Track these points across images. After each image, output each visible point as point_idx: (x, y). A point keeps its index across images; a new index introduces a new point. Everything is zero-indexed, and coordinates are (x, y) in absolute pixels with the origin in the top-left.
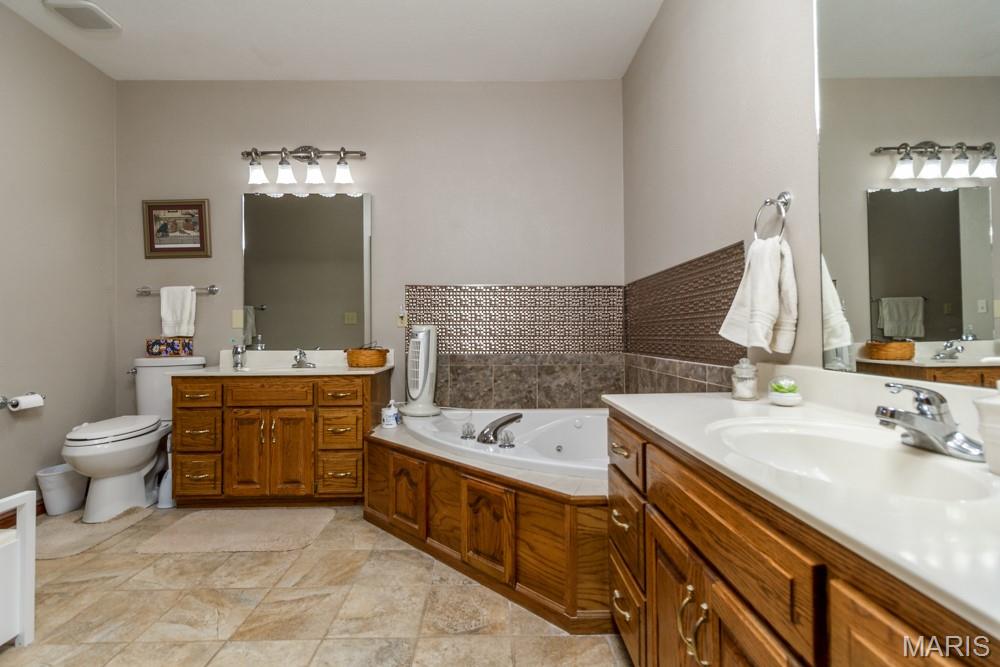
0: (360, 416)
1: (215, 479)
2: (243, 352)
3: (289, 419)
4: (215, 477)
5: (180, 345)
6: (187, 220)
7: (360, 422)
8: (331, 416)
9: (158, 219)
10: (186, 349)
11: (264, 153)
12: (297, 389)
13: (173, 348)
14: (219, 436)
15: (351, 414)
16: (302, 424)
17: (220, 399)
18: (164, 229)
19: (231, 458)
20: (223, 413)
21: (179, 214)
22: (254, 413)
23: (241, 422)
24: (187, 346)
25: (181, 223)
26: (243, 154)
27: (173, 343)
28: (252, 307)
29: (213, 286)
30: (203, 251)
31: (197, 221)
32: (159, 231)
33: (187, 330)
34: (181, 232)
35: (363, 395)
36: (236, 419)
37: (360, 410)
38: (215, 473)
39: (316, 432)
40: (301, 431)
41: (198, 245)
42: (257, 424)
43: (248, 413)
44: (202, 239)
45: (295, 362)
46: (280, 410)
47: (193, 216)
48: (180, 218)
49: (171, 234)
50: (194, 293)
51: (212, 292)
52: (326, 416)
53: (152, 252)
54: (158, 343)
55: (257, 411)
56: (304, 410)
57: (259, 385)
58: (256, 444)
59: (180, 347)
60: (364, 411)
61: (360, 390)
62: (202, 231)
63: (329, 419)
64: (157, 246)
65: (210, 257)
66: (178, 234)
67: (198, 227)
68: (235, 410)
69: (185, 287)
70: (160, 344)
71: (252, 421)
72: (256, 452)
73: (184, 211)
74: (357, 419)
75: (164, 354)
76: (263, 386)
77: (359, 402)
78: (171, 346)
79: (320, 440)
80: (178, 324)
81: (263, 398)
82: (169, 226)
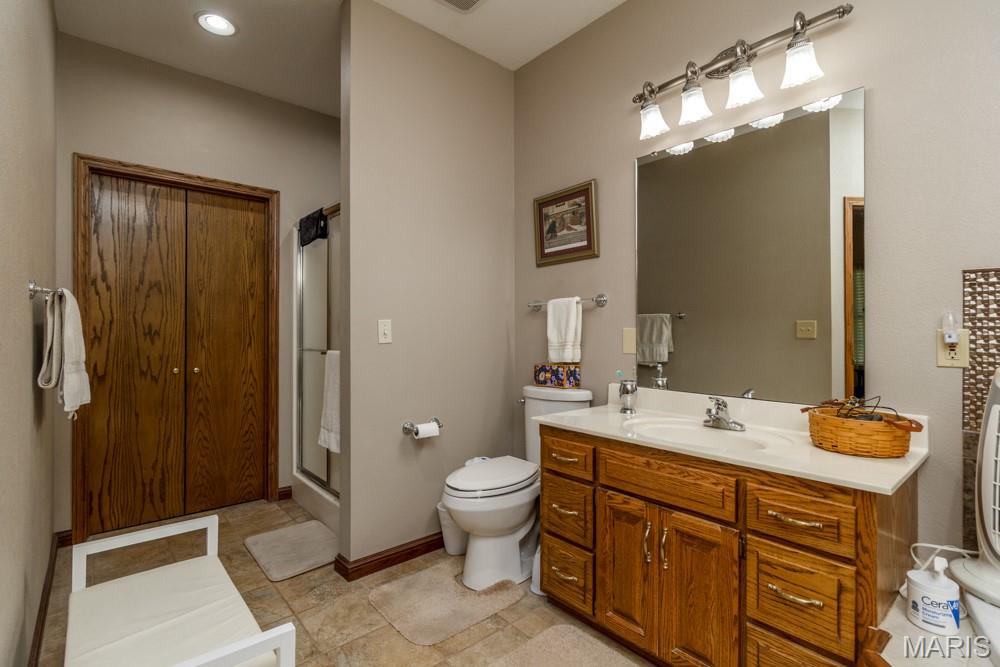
0: (850, 584)
1: (584, 589)
2: (634, 391)
3: (690, 536)
4: (585, 586)
5: (565, 374)
6: (574, 213)
7: (849, 598)
8: (775, 558)
9: (547, 217)
10: (572, 379)
11: (662, 88)
12: (706, 484)
13: (558, 378)
14: (590, 525)
15: (822, 571)
16: (714, 552)
17: (590, 468)
18: (553, 229)
19: (604, 568)
20: (595, 491)
21: (566, 207)
22: (636, 505)
23: (618, 515)
24: (572, 374)
25: (568, 217)
26: (634, 101)
27: (557, 370)
28: (668, 315)
29: (602, 296)
30: (589, 252)
31: (584, 211)
32: (548, 232)
33: (572, 354)
34: (570, 229)
35: (858, 536)
36: (611, 508)
37: (850, 569)
38: (585, 579)
39: (742, 578)
40: (713, 565)
41: (585, 243)
42: (639, 526)
43: (625, 502)
44: (590, 234)
45: (707, 418)
46: (676, 514)
47: (580, 205)
48: (566, 212)
49: (559, 234)
50: (580, 307)
51: (600, 304)
52: (764, 554)
53: (544, 259)
54: (543, 369)
55: (639, 504)
56: (718, 527)
57: (644, 460)
58: (638, 560)
59: (564, 377)
60: (858, 573)
61: (848, 523)
62: (589, 224)
63: (768, 563)
64: (547, 251)
65: (597, 256)
66: (565, 232)
67: (584, 220)
68: (610, 492)
69: (571, 299)
70: (546, 371)
71: (633, 519)
72: (638, 573)
73: (571, 202)
74: (841, 589)
75: (549, 384)
76: (648, 464)
77: (846, 550)
78: (555, 373)
79: (751, 598)
80: (563, 346)
81: (650, 485)
82: (557, 225)
